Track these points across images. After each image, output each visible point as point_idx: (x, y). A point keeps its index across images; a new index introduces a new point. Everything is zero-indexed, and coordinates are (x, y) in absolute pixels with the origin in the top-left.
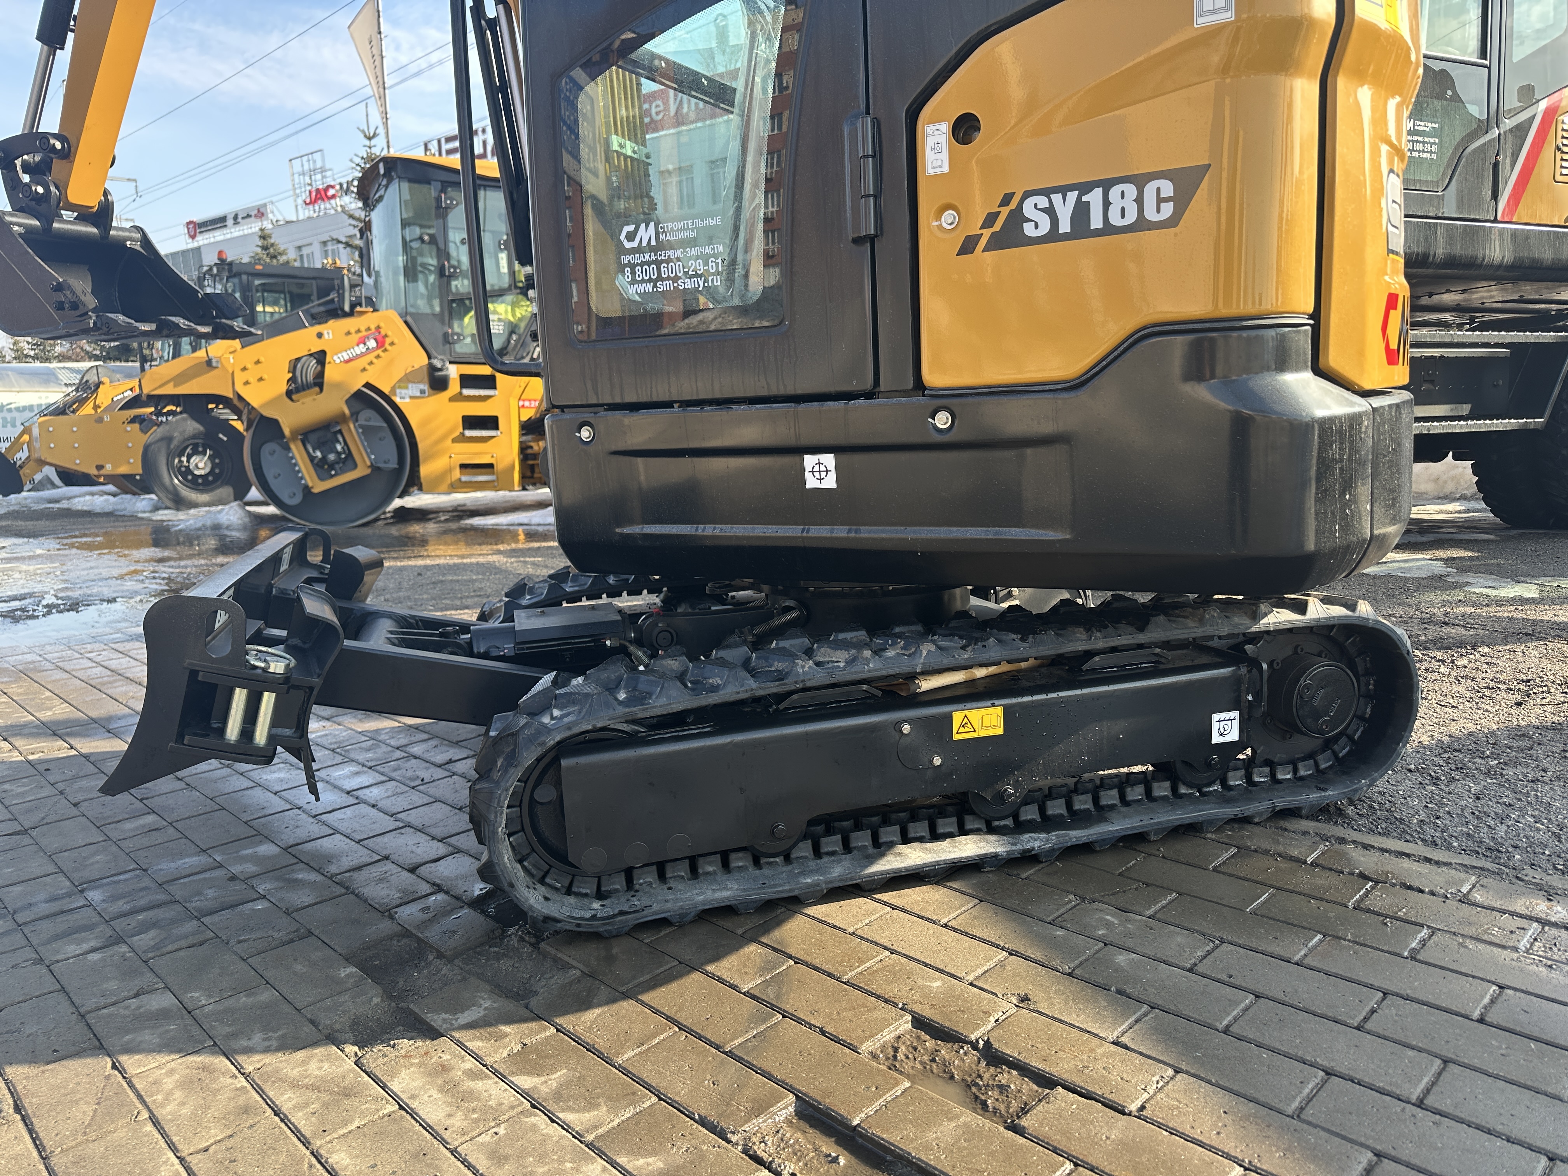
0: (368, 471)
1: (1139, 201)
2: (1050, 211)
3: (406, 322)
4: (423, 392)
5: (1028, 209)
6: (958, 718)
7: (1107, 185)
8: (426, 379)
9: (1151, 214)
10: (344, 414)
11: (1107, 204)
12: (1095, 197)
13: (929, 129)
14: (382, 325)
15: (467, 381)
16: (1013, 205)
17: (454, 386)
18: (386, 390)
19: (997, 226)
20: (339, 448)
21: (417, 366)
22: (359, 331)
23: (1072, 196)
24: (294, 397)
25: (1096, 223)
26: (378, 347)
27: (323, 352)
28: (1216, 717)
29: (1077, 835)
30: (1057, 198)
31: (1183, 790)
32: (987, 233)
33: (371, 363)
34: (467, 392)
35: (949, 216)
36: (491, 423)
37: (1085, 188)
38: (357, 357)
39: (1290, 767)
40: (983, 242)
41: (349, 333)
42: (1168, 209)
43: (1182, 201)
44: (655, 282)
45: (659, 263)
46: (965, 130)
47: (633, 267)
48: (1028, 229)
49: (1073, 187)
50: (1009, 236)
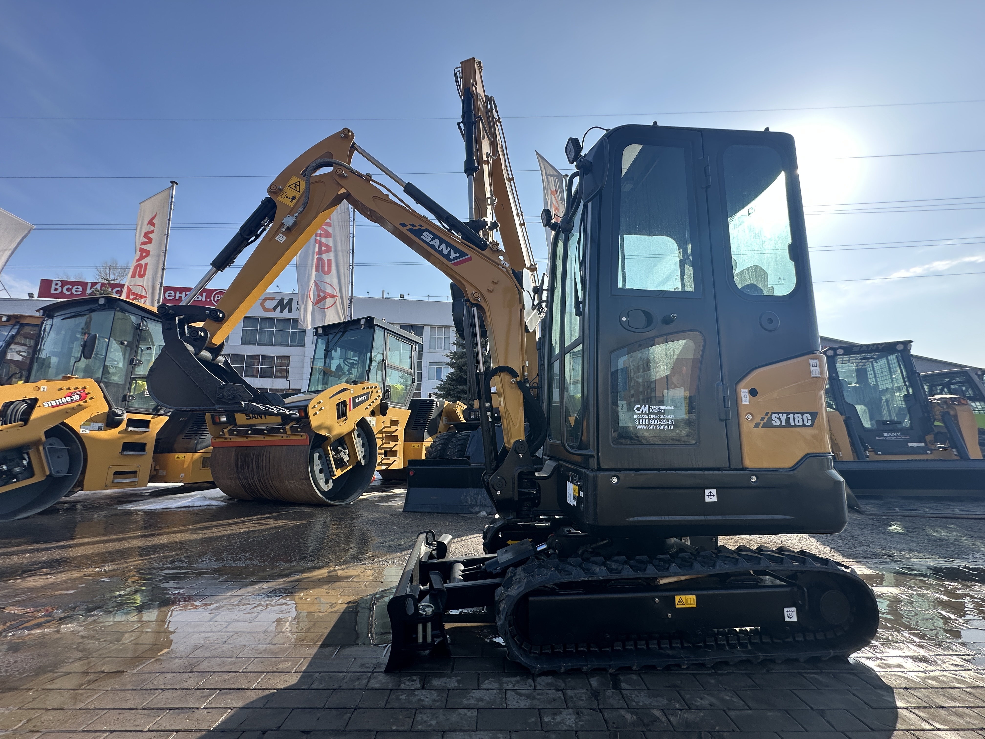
1: (802, 419)
2: (779, 418)
5: (773, 416)
7: (794, 414)
9: (806, 423)
11: (794, 419)
12: (791, 416)
13: (742, 391)
16: (769, 415)
19: (765, 421)
23: (785, 415)
25: (792, 424)
30: (781, 415)
32: (762, 423)
35: (749, 416)
40: (761, 425)
42: (810, 423)
43: (813, 420)
44: (648, 425)
45: (649, 419)
46: (753, 393)
47: (639, 419)
48: (774, 423)
49: (785, 413)
50: (769, 425)
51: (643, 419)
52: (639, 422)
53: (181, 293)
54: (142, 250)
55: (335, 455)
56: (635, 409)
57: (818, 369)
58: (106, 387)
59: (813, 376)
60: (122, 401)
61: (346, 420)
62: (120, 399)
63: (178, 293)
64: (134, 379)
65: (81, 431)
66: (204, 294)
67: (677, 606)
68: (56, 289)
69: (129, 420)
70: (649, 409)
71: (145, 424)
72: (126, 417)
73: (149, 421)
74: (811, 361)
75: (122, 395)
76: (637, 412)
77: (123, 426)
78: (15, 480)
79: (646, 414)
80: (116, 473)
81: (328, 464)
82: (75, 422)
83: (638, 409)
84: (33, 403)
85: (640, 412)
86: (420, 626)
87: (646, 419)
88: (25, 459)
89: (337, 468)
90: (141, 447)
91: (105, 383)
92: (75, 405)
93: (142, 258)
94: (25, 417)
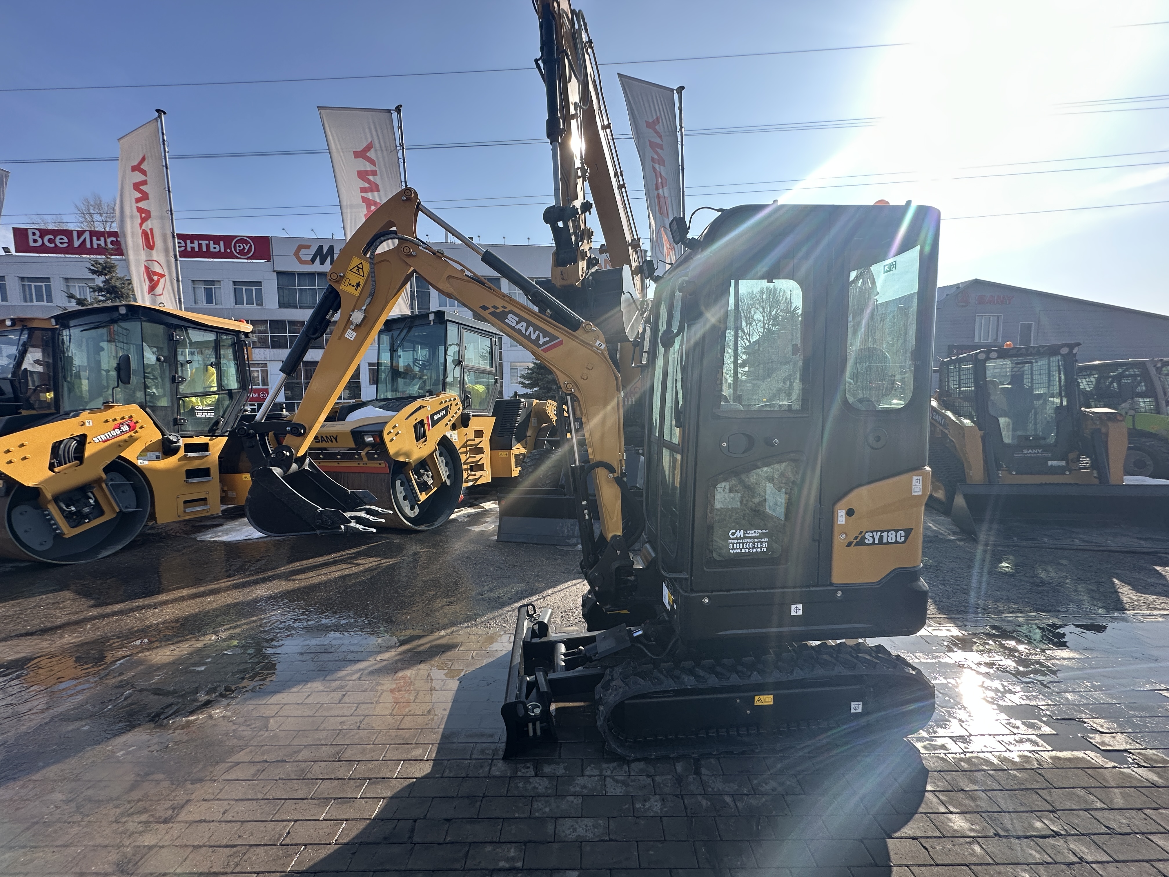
1: (896, 536)
2: (873, 537)
3: (146, 412)
5: (867, 536)
7: (888, 531)
9: (899, 540)
11: (888, 536)
12: (885, 534)
13: (839, 511)
16: (863, 534)
19: (858, 540)
23: (879, 533)
25: (885, 541)
30: (875, 533)
32: (855, 541)
35: (842, 536)
40: (853, 544)
42: (903, 539)
43: (906, 537)
44: (741, 549)
45: (743, 543)
46: (850, 513)
47: (733, 544)
48: (867, 541)
49: (879, 531)
50: (861, 542)
51: (737, 543)
52: (733, 546)
53: (192, 242)
54: (140, 210)
55: (418, 478)
56: (730, 534)
57: (921, 487)
58: (153, 411)
59: (914, 494)
60: (174, 425)
61: (425, 441)
62: (172, 423)
63: (188, 242)
64: (180, 398)
65: (139, 463)
66: (222, 243)
67: (756, 704)
68: (35, 241)
69: (186, 445)
70: (744, 533)
71: (204, 447)
72: (182, 442)
73: (208, 444)
74: (915, 478)
75: (172, 419)
76: (731, 537)
77: (182, 452)
78: (87, 520)
79: (740, 538)
80: (185, 502)
81: (412, 490)
82: (131, 454)
83: (733, 534)
84: (82, 440)
85: (735, 536)
86: (530, 725)
87: (740, 543)
88: (90, 498)
89: (421, 492)
90: (205, 472)
91: (150, 407)
92: (126, 436)
93: (143, 220)
94: (79, 455)
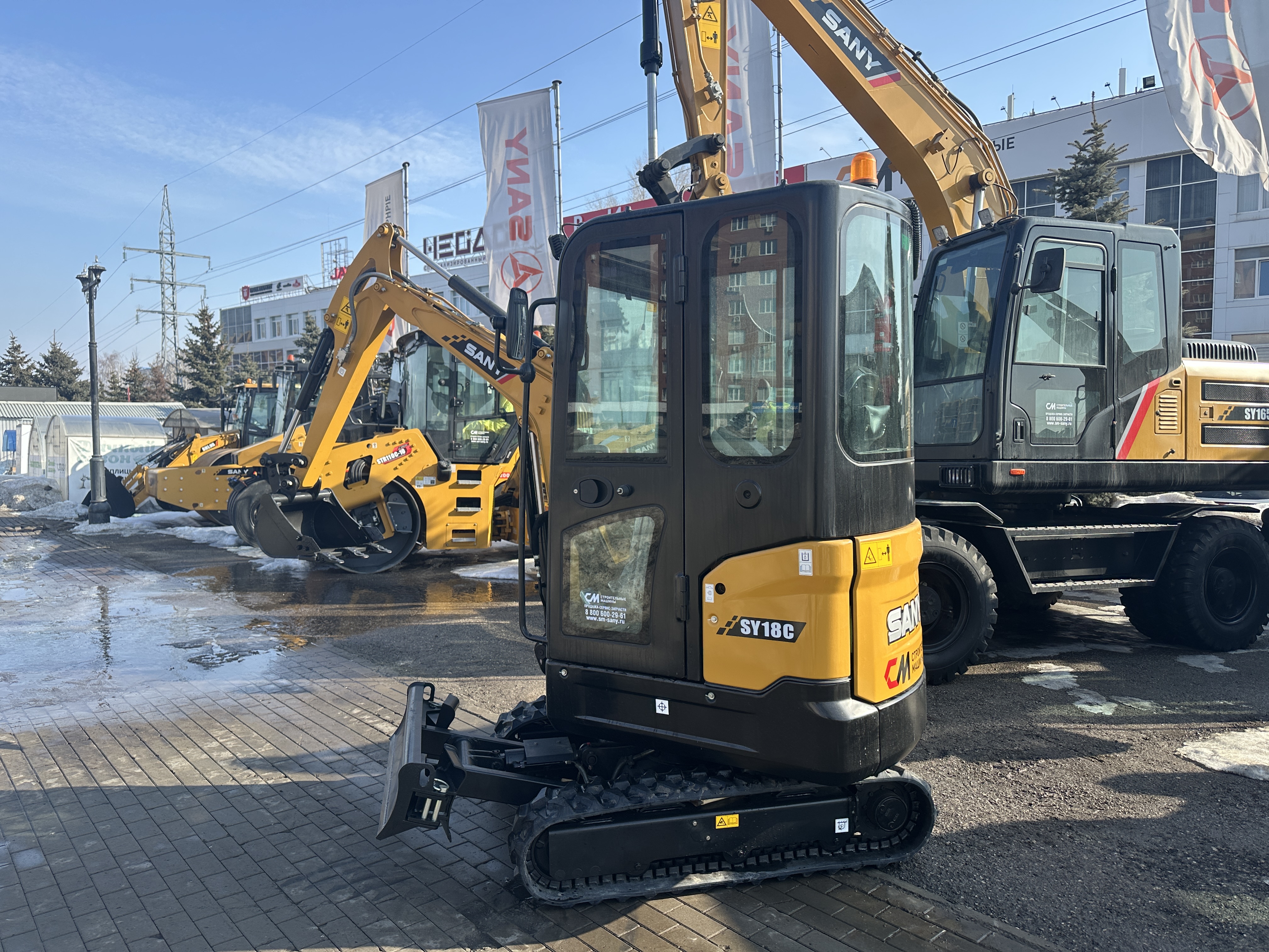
0: (392, 535)
1: (782, 630)
2: (750, 626)
3: (425, 436)
4: (432, 482)
5: (743, 622)
6: (718, 819)
7: (771, 622)
8: (436, 474)
9: (786, 636)
10: (380, 497)
11: (770, 629)
12: (766, 625)
13: (707, 585)
14: (410, 439)
15: (462, 475)
16: (737, 620)
17: (453, 478)
18: (409, 481)
19: (731, 627)
20: (375, 519)
21: (430, 465)
22: (395, 443)
23: (758, 622)
24: (349, 486)
25: (767, 635)
26: (406, 454)
27: (370, 457)
28: (837, 821)
29: (769, 874)
30: (753, 622)
31: (824, 853)
32: (728, 629)
33: (401, 464)
34: (461, 482)
35: (713, 619)
36: (475, 502)
37: (763, 621)
38: (393, 460)
39: (877, 843)
40: (726, 631)
41: (388, 445)
42: (792, 636)
43: (797, 633)
44: (598, 618)
45: (600, 610)
46: (720, 589)
48: (743, 631)
49: (758, 619)
50: (736, 631)
51: (593, 610)
52: (589, 612)
57: (810, 564)
59: (802, 573)
69: (459, 472)
70: (600, 598)
74: (801, 551)
76: (587, 600)
79: (596, 603)
83: (589, 597)
85: (591, 601)
87: (596, 610)
